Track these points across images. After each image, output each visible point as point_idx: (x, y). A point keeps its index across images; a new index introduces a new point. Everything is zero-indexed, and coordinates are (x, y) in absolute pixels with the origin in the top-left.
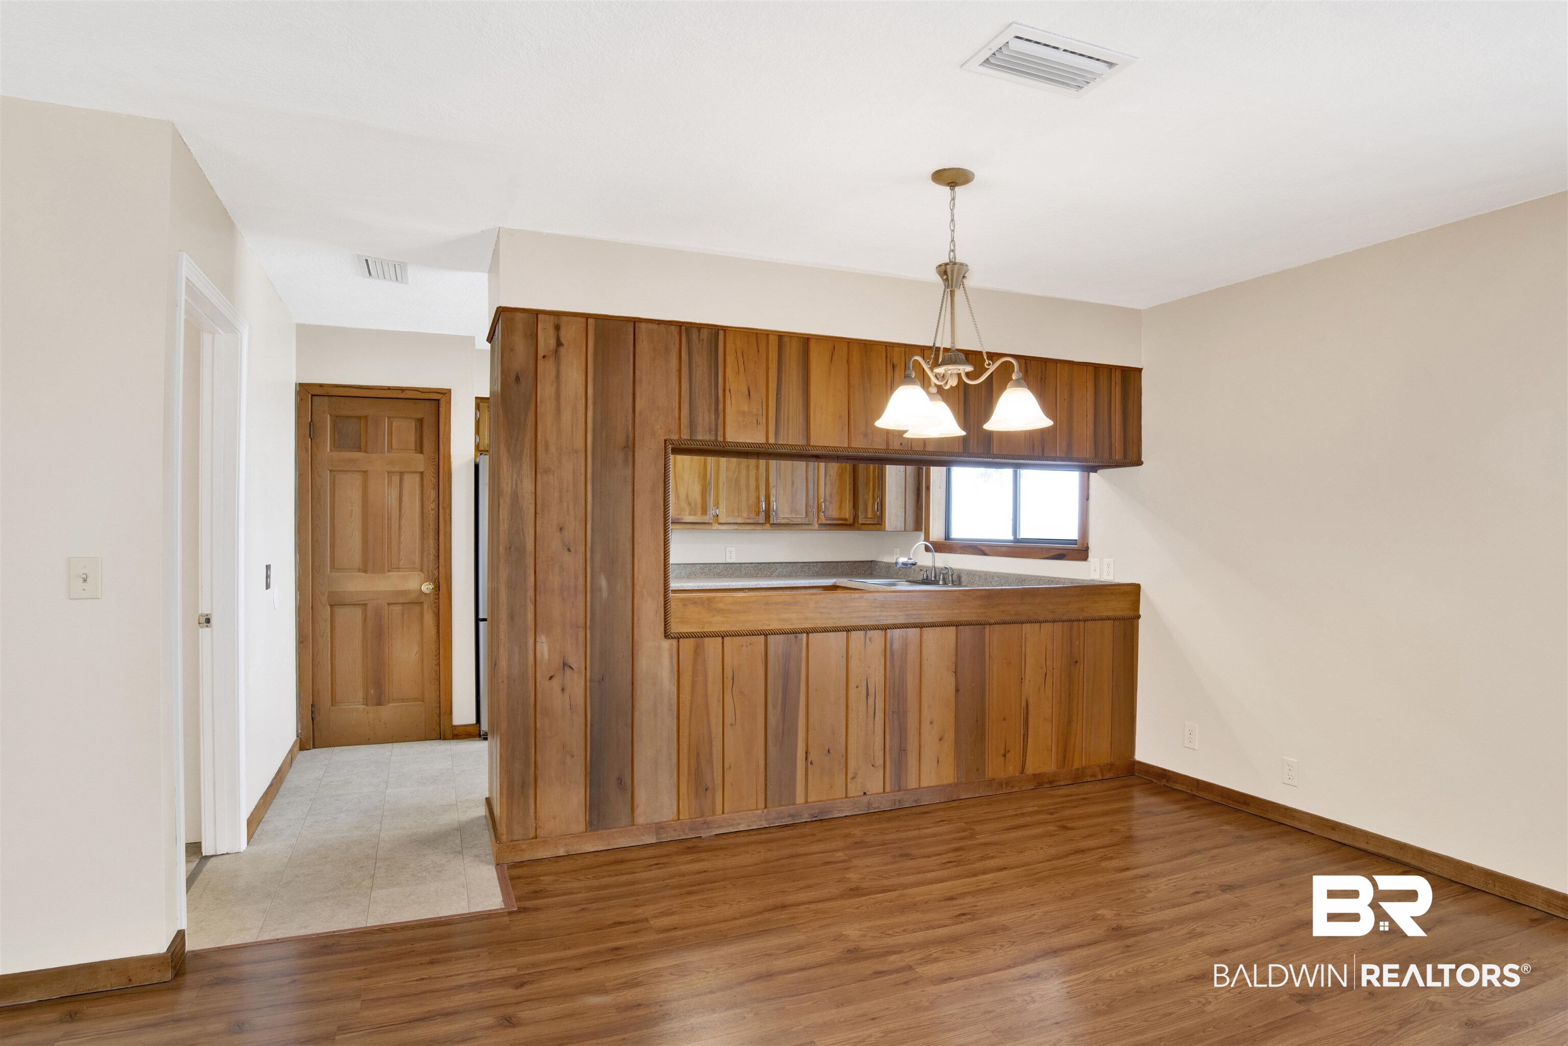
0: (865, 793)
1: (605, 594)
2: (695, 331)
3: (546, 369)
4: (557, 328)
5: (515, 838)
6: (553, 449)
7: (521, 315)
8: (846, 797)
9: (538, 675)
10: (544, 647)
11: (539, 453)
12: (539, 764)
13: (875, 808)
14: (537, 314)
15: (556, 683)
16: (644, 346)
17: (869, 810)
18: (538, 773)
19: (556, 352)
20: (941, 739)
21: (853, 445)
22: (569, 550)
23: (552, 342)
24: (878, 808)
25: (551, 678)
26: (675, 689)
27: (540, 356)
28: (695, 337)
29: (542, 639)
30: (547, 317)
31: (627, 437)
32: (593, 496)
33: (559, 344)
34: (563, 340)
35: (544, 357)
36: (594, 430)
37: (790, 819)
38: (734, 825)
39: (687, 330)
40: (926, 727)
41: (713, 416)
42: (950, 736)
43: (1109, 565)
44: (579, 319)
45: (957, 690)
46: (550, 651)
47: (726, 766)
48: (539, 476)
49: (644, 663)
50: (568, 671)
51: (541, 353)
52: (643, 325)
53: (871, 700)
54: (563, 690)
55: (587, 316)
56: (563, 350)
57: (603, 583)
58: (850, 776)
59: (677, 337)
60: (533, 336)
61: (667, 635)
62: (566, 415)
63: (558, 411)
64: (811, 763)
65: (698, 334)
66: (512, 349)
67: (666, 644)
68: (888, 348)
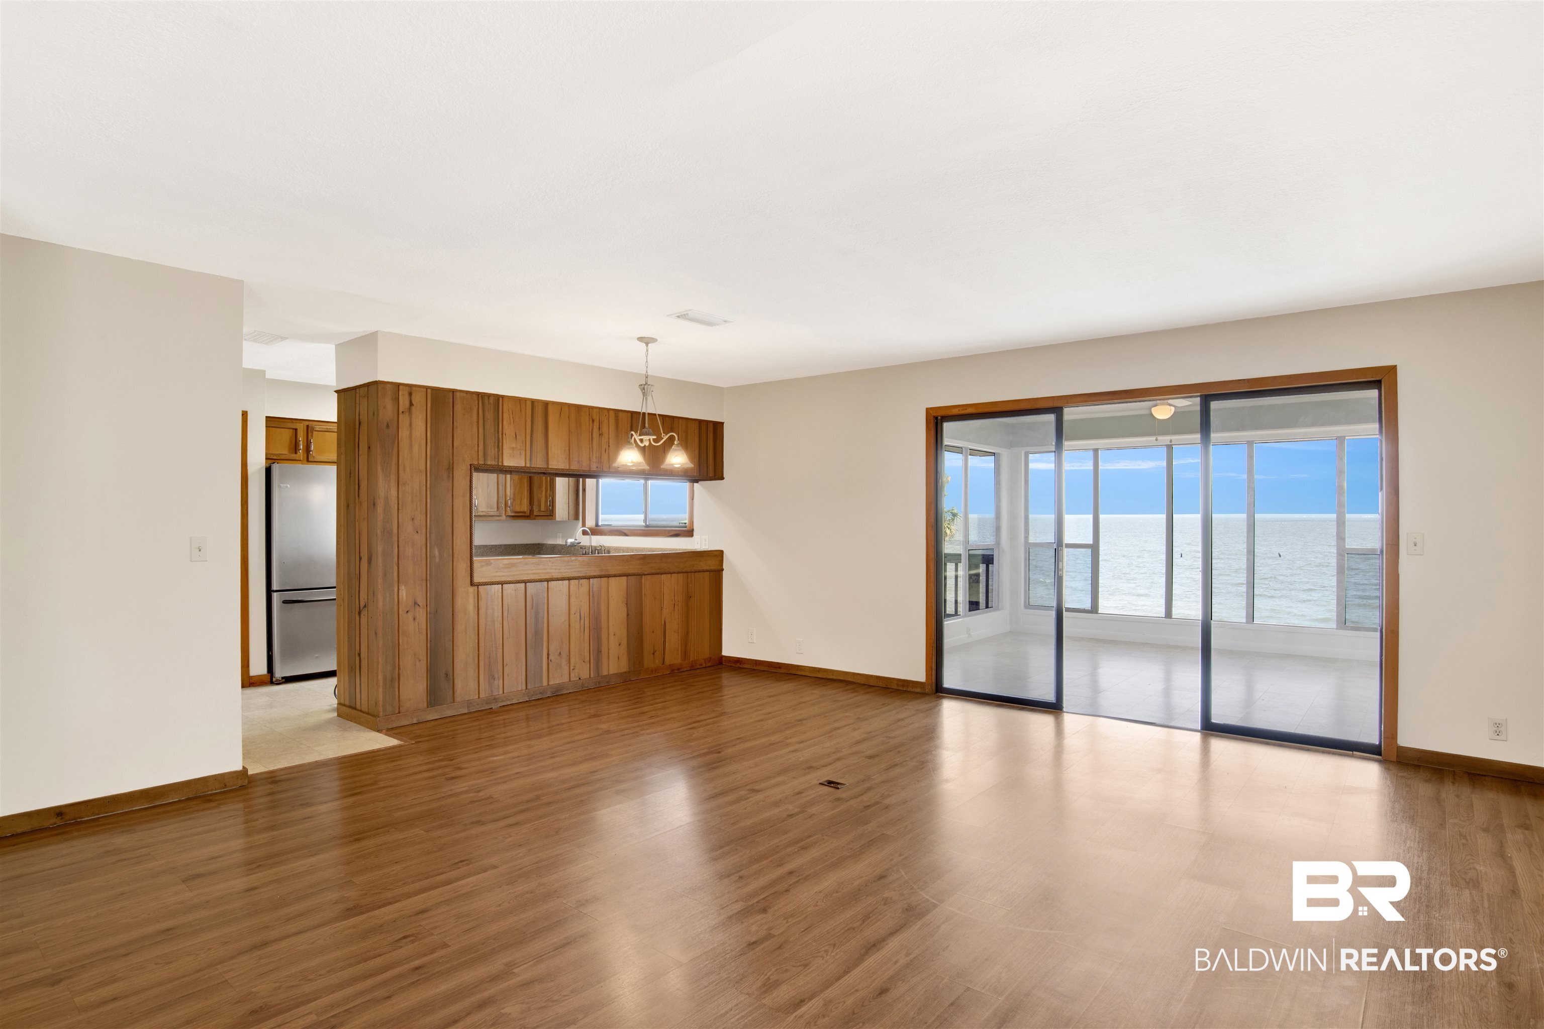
0: (580, 679)
1: (437, 559)
2: (486, 398)
3: (404, 420)
4: (410, 394)
5: (388, 714)
6: (408, 469)
7: (389, 386)
8: (570, 681)
9: (400, 610)
10: (403, 593)
11: (400, 472)
12: (401, 666)
13: (586, 687)
14: (399, 386)
15: (410, 615)
16: (458, 407)
17: (582, 688)
18: (401, 672)
19: (410, 409)
20: (619, 645)
21: (572, 468)
22: (417, 532)
23: (407, 403)
24: (588, 687)
25: (407, 612)
26: (476, 617)
27: (400, 412)
28: (486, 401)
29: (402, 587)
30: (404, 387)
31: (449, 462)
32: (430, 499)
33: (411, 404)
34: (414, 402)
35: (403, 412)
36: (431, 457)
37: (541, 695)
38: (509, 700)
39: (482, 397)
40: (611, 637)
41: (496, 450)
42: (624, 642)
43: (705, 540)
44: (423, 389)
45: (628, 615)
46: (406, 595)
47: (505, 664)
48: (400, 486)
49: (459, 601)
50: (417, 606)
51: (401, 410)
52: (458, 394)
53: (582, 621)
54: (414, 619)
55: (427, 388)
56: (413, 408)
57: (436, 552)
58: (572, 668)
59: (477, 401)
60: (396, 400)
61: (472, 584)
62: (416, 449)
63: (411, 446)
64: (551, 661)
65: (488, 400)
66: (385, 407)
67: (472, 590)
68: (590, 409)
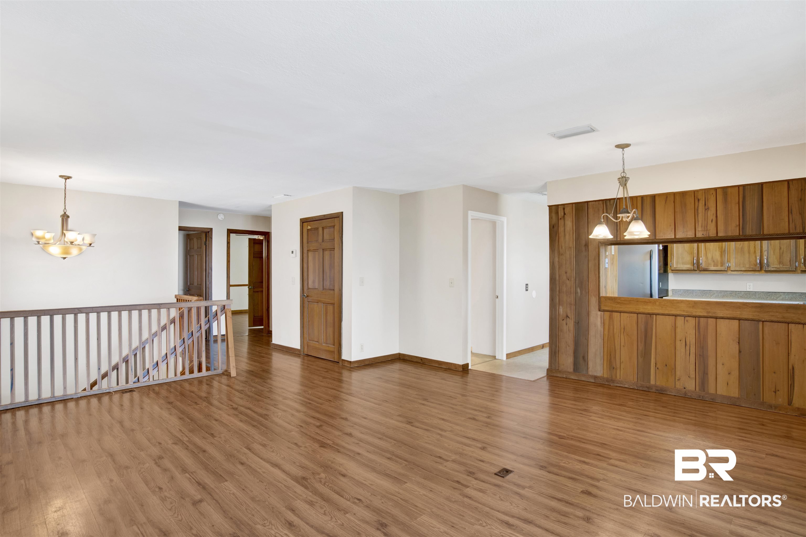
0: (685, 388)
1: (579, 294)
2: (608, 201)
3: (561, 222)
4: (564, 209)
5: (553, 368)
6: (563, 248)
7: (554, 207)
8: (675, 387)
9: (560, 318)
10: (561, 310)
11: (560, 249)
12: (559, 347)
13: (689, 396)
14: (558, 206)
15: (564, 322)
16: (591, 210)
17: (685, 395)
18: (559, 349)
19: (564, 216)
20: (729, 374)
21: (677, 237)
22: (568, 279)
23: (563, 214)
24: (691, 396)
25: (563, 320)
26: (602, 329)
27: (559, 219)
28: (608, 204)
29: (561, 307)
30: (561, 206)
31: (586, 242)
32: (576, 262)
33: (565, 214)
34: (566, 213)
35: (560, 219)
36: (575, 240)
37: (647, 388)
38: (623, 384)
39: (605, 202)
40: (720, 366)
41: (616, 231)
42: (736, 373)
44: (570, 205)
45: (740, 352)
46: (563, 311)
47: (621, 361)
48: (560, 256)
49: (592, 319)
50: (568, 318)
51: (560, 218)
52: (590, 203)
53: (688, 348)
54: (566, 324)
55: (572, 204)
56: (566, 216)
57: (579, 291)
58: (677, 378)
59: (602, 205)
60: (557, 213)
61: (599, 310)
62: (567, 237)
63: (565, 235)
64: (658, 368)
65: (609, 202)
66: (552, 218)
67: (599, 313)
